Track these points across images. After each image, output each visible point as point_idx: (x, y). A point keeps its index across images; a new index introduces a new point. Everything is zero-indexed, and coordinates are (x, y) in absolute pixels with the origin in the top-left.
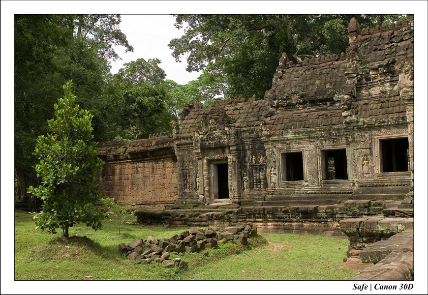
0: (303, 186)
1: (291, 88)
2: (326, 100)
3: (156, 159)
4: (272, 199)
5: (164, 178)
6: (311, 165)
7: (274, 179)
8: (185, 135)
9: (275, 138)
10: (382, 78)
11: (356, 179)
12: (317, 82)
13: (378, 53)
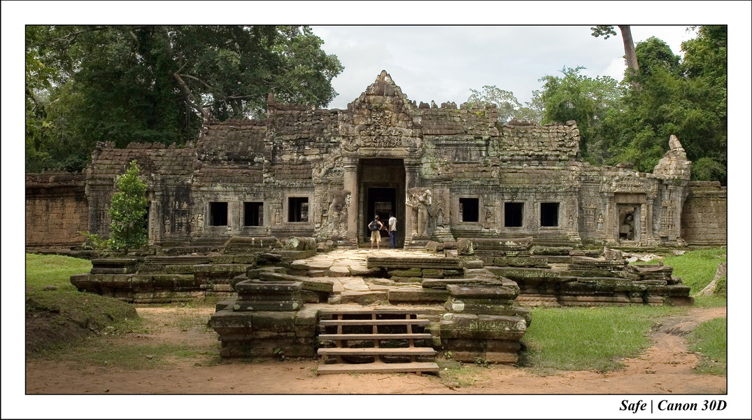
0: (227, 231)
1: (217, 145)
2: (248, 160)
3: (52, 197)
4: (198, 241)
5: (62, 218)
6: (235, 214)
7: (201, 223)
8: (101, 176)
9: (205, 189)
10: (292, 149)
11: (269, 227)
12: (241, 143)
13: (290, 128)
